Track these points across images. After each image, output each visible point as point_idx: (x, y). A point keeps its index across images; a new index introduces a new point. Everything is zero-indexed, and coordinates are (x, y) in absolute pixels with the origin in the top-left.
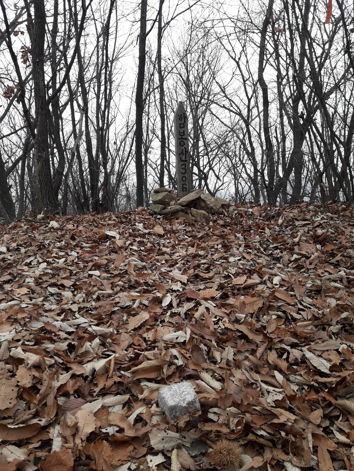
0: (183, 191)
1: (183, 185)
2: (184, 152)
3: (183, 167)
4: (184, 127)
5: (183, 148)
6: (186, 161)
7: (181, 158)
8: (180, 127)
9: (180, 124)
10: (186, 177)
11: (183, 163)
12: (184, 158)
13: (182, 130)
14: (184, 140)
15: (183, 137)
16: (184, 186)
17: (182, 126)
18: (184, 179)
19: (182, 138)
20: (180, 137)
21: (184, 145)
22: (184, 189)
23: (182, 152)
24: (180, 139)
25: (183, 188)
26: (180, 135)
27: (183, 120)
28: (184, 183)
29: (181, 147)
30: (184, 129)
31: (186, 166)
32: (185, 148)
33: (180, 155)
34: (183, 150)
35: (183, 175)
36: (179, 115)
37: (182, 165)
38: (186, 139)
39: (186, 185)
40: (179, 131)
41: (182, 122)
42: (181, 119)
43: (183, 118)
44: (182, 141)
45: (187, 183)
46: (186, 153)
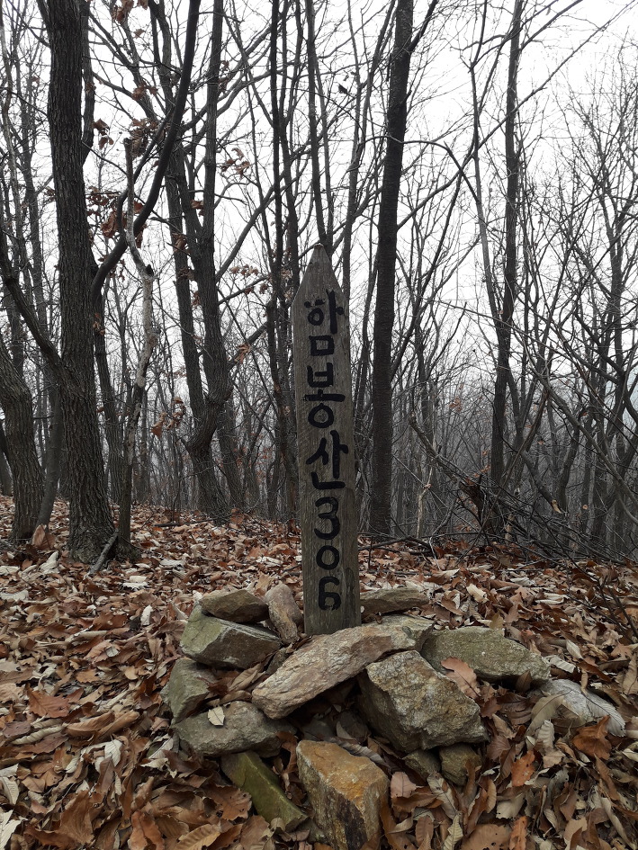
0: (322, 606)
1: (323, 582)
2: (330, 450)
3: (327, 508)
4: (330, 351)
5: (326, 433)
6: (340, 485)
7: (314, 476)
8: (315, 352)
9: (313, 340)
10: (335, 552)
11: (322, 494)
12: (328, 475)
13: (321, 364)
14: (331, 404)
15: (328, 391)
16: (329, 587)
17: (320, 345)
18: (329, 558)
19: (321, 396)
20: (313, 391)
21: (331, 420)
22: (330, 601)
23: (321, 452)
24: (310, 398)
25: (323, 595)
26: (313, 384)
27: (327, 323)
28: (328, 573)
29: (314, 428)
30: (331, 358)
31: (335, 508)
32: (334, 433)
33: (310, 461)
34: (324, 441)
35: (323, 543)
36: (308, 305)
37: (319, 503)
38: (339, 398)
39: (337, 582)
40: (310, 369)
41: (325, 329)
42: (317, 318)
43: (327, 315)
44: (322, 407)
45: (342, 576)
46: (342, 453)
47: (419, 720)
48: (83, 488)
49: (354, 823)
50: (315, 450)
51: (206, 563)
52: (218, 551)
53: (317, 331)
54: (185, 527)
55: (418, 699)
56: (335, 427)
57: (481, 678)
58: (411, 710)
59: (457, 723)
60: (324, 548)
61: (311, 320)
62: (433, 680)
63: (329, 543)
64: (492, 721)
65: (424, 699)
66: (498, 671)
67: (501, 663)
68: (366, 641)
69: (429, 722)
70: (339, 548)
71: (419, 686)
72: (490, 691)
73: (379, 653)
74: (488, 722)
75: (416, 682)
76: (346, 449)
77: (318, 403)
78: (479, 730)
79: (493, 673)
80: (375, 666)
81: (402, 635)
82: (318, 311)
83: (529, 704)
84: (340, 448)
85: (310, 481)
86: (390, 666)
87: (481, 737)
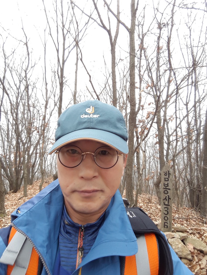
0: (164, 227)
1: (165, 223)
2: (167, 198)
3: (166, 209)
4: (168, 181)
5: (167, 195)
6: (169, 205)
7: (164, 203)
8: (165, 180)
9: (165, 178)
10: (167, 218)
11: (165, 206)
12: (167, 203)
13: (166, 183)
14: (168, 190)
15: (167, 188)
16: (166, 224)
17: (166, 179)
18: (166, 219)
19: (166, 188)
20: (165, 187)
22: (166, 227)
23: (166, 199)
24: (164, 188)
25: (165, 225)
26: (165, 186)
27: (168, 176)
28: (166, 221)
29: (164, 194)
30: (168, 182)
31: (168, 209)
32: (168, 195)
33: (163, 200)
34: (166, 197)
35: (165, 215)
36: (164, 172)
37: (165, 208)
38: (169, 189)
39: (167, 223)
40: (164, 183)
41: (167, 177)
42: (166, 175)
43: (168, 174)
44: (166, 190)
45: (168, 222)
46: (169, 199)
47: (177, 251)
50: (164, 198)
51: (153, 214)
52: (157, 212)
53: (166, 177)
54: (151, 204)
55: (177, 247)
56: (168, 194)
57: (194, 248)
58: (175, 248)
59: (185, 254)
61: (165, 175)
62: (180, 244)
63: (166, 216)
64: (194, 257)
65: (178, 247)
66: (198, 248)
67: (199, 246)
68: (169, 234)
69: (179, 252)
70: (168, 217)
71: (178, 245)
72: (196, 251)
73: (171, 237)
74: (193, 256)
75: (177, 244)
76: (170, 199)
77: (165, 190)
78: (190, 257)
79: (197, 248)
80: (170, 239)
81: (178, 236)
82: (166, 174)
83: (203, 256)
84: (169, 198)
85: (163, 203)
86: (173, 240)
87: (190, 259)
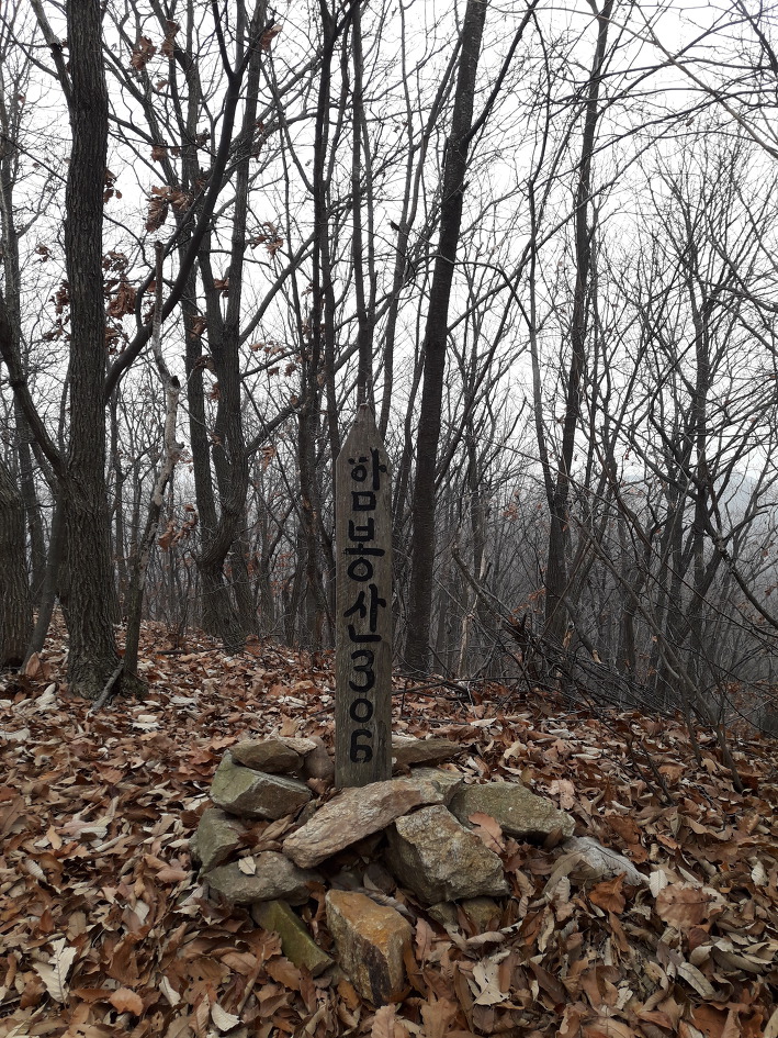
0: (354, 758)
1: (355, 734)
2: (368, 603)
3: (362, 661)
4: (372, 506)
5: (365, 587)
6: (377, 639)
7: (351, 628)
8: (357, 507)
9: (356, 495)
10: (369, 705)
11: (359, 647)
12: (365, 629)
13: (362, 519)
14: (371, 558)
15: (368, 545)
16: (362, 740)
17: (362, 501)
18: (362, 711)
19: (361, 550)
20: (354, 545)
21: (370, 574)
22: (361, 754)
23: (359, 605)
24: (351, 551)
25: (355, 747)
26: (353, 538)
27: (370, 479)
28: (360, 726)
29: (353, 582)
30: (372, 514)
31: (371, 661)
32: (373, 587)
33: (348, 613)
34: (362, 595)
35: (357, 695)
36: (352, 461)
37: (354, 656)
38: (379, 553)
39: (369, 735)
40: (351, 523)
41: (368, 486)
42: (360, 475)
43: (370, 472)
44: (361, 560)
45: (374, 729)
46: (379, 607)
47: (443, 872)
48: (87, 614)
49: (378, 967)
50: (353, 603)
51: (222, 701)
53: (359, 487)
54: (192, 656)
55: (444, 853)
56: (374, 580)
57: (507, 834)
58: (436, 862)
59: (480, 876)
60: (359, 701)
61: (354, 476)
62: (458, 834)
63: (363, 696)
64: (515, 876)
65: (450, 852)
66: (523, 827)
67: (527, 818)
68: (396, 795)
69: (453, 874)
70: (373, 701)
71: (445, 840)
72: (515, 845)
73: (408, 807)
74: (510, 877)
75: (442, 835)
76: (383, 603)
77: (358, 557)
78: (501, 884)
79: (519, 829)
80: (403, 819)
81: (431, 789)
82: (362, 468)
83: (551, 860)
84: (378, 602)
85: (347, 633)
86: (417, 820)
87: (503, 890)
